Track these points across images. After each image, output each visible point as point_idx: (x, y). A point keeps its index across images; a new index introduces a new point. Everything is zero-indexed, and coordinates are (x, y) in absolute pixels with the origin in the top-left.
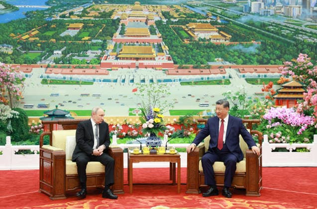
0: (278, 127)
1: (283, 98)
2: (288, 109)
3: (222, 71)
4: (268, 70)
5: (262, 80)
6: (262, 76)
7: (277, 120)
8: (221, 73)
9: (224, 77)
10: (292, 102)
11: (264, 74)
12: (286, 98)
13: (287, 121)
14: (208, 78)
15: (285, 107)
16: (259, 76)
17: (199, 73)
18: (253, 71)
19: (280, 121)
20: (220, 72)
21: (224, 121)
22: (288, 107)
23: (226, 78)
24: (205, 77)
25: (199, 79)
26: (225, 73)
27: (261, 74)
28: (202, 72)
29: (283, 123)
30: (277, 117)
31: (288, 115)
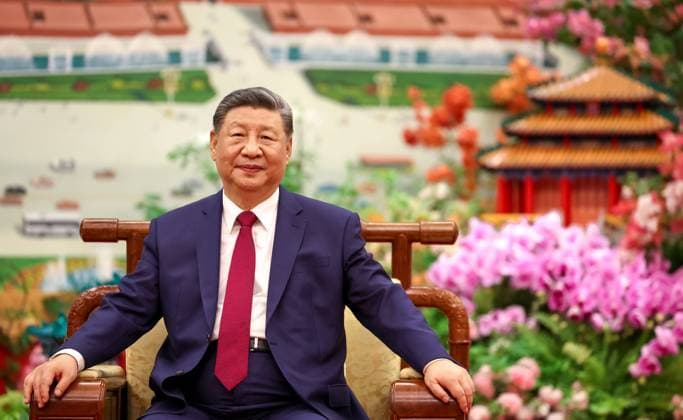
0: (514, 334)
1: (537, 171)
2: (575, 229)
3: (163, 17)
4: (439, 20)
5: (402, 80)
6: (404, 54)
7: (508, 294)
8: (158, 32)
9: (175, 57)
10: (592, 195)
11: (410, 45)
12: (556, 171)
13: (568, 297)
14: (78, 61)
15: (553, 218)
16: (385, 56)
17: (24, 23)
18: (351, 21)
19: (525, 299)
20: (147, 22)
21: (255, 220)
22: (567, 223)
23: (186, 65)
24: (60, 50)
25: (17, 63)
26: (182, 30)
27: (397, 44)
28: (39, 16)
29: (545, 309)
30: (507, 280)
31: (573, 263)
